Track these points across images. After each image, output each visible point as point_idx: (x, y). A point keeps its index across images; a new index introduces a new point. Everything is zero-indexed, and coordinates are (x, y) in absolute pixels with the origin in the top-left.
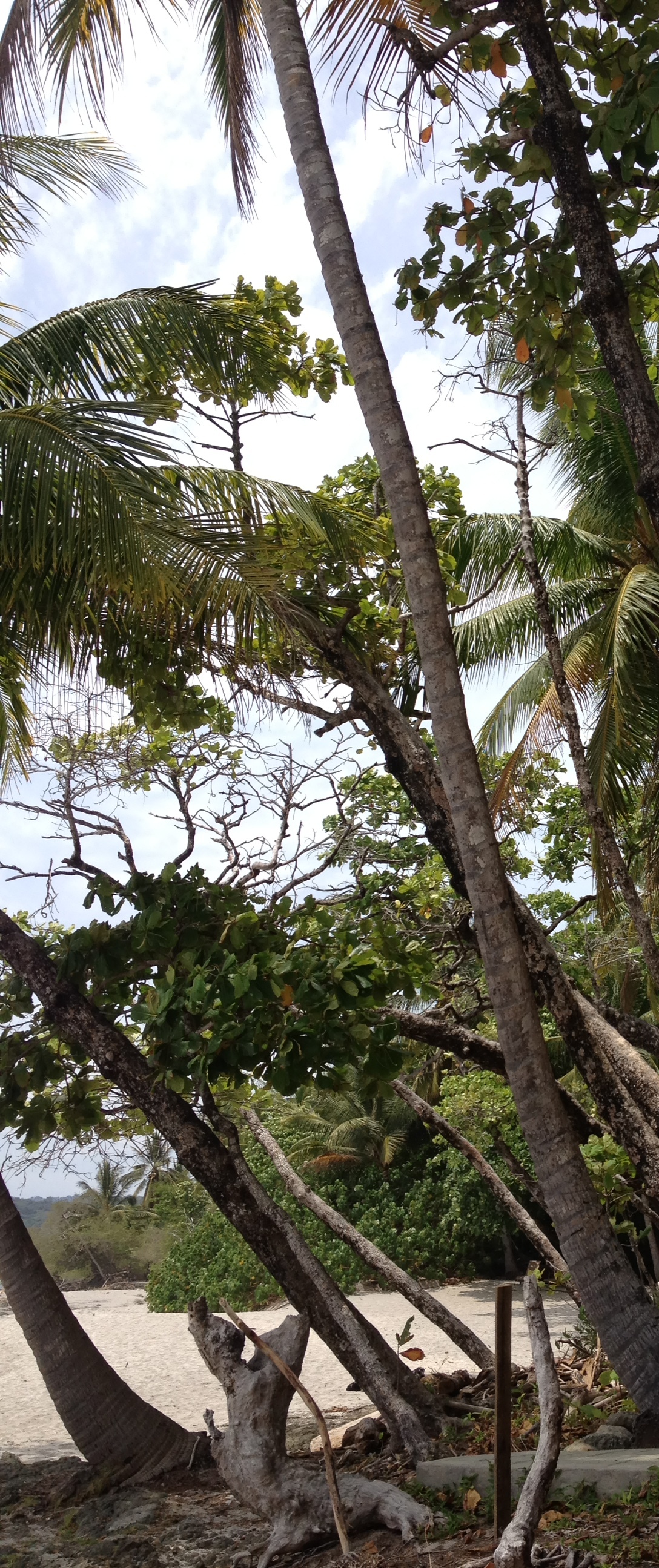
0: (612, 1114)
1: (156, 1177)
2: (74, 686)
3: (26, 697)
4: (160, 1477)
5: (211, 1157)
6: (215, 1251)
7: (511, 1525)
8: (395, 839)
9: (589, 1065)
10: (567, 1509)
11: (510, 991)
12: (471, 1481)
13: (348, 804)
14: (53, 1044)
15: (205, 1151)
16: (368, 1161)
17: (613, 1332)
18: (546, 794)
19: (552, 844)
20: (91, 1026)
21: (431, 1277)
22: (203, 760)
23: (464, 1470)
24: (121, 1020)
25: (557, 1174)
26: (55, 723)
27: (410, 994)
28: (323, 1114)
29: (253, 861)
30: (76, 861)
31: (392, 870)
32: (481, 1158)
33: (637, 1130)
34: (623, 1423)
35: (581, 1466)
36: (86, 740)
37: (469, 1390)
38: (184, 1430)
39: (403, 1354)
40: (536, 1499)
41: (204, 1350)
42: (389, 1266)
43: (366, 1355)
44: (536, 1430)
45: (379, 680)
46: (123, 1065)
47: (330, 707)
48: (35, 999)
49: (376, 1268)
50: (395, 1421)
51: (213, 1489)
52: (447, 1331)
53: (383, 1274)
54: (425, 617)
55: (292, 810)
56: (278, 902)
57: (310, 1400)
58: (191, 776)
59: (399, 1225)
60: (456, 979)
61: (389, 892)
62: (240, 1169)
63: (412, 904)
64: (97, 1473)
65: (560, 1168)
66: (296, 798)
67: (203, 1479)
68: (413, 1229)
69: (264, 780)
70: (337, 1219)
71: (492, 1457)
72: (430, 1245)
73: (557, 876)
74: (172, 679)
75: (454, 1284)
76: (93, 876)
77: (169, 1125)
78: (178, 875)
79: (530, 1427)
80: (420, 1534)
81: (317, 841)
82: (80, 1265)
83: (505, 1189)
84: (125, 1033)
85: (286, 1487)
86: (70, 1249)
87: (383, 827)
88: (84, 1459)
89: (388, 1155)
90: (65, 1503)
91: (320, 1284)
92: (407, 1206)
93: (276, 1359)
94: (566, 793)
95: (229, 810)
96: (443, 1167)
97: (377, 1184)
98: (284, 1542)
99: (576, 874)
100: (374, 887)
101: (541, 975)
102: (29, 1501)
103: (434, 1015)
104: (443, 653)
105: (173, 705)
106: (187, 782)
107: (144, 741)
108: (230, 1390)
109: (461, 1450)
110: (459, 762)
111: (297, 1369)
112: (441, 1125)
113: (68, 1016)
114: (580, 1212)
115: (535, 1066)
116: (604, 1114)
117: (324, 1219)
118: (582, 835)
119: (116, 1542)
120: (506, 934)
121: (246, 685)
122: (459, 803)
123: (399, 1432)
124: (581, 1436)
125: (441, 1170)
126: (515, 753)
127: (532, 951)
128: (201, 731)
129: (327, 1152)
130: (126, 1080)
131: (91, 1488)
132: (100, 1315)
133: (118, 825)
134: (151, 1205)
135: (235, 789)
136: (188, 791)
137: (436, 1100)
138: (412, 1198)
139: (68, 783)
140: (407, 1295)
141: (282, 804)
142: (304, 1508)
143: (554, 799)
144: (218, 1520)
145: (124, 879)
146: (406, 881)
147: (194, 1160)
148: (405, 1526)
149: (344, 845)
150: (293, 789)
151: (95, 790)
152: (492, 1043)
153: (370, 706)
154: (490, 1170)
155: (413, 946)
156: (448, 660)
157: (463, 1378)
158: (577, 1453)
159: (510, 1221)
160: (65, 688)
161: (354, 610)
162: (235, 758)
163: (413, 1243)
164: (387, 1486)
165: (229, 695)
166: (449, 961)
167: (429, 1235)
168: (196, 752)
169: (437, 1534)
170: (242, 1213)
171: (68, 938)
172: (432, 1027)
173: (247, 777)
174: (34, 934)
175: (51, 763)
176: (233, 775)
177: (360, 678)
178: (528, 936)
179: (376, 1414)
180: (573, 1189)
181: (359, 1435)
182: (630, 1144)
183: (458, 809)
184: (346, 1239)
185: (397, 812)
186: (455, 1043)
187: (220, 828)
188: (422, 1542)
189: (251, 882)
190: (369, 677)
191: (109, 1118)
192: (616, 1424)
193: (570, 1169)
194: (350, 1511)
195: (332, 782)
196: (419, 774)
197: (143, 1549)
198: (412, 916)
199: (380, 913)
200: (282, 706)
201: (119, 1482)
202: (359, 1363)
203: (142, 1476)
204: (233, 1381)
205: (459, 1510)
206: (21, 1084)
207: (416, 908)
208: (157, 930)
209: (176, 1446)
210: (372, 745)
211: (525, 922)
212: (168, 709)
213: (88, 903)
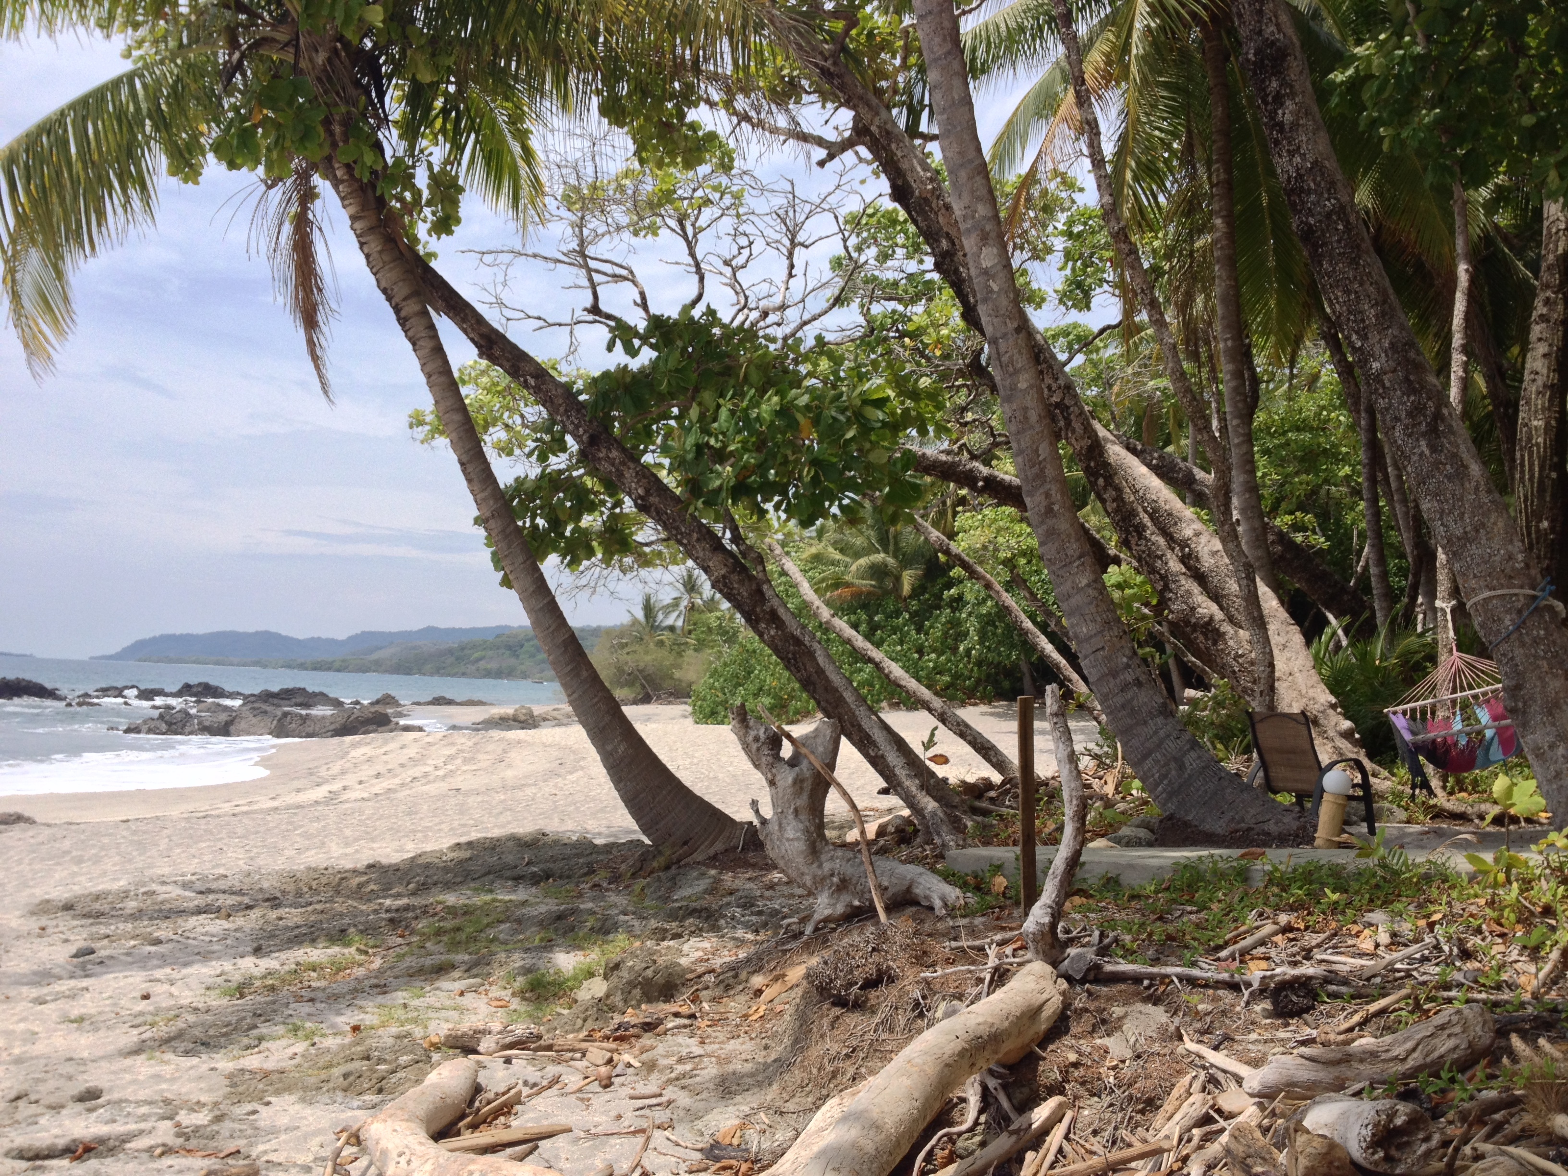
0: (1133, 542)
1: (692, 608)
2: (578, 131)
3: (535, 143)
4: (714, 857)
5: (741, 582)
6: (749, 673)
7: (1038, 904)
8: (902, 275)
9: (1109, 494)
10: (1092, 896)
11: (1026, 418)
12: (998, 868)
13: (853, 241)
14: (589, 482)
15: (735, 577)
16: (886, 593)
17: (1135, 742)
18: (1062, 217)
19: (1068, 271)
20: (623, 463)
21: (951, 698)
22: (707, 202)
23: (991, 858)
24: (648, 458)
25: (1078, 597)
26: (564, 171)
27: (923, 432)
28: (842, 551)
29: (762, 304)
30: (595, 310)
31: (900, 308)
32: (998, 587)
33: (1160, 557)
34: (1145, 825)
35: (1105, 860)
36: (594, 188)
37: (993, 794)
38: (732, 821)
39: (930, 759)
40: (1062, 882)
41: (746, 748)
42: (912, 684)
43: (893, 758)
44: (1060, 829)
45: (881, 100)
46: (654, 499)
47: (831, 136)
48: (569, 439)
49: (900, 686)
50: (924, 817)
51: (762, 869)
52: (970, 743)
53: (907, 692)
54: (929, 19)
55: (797, 249)
56: (790, 342)
57: (845, 794)
58: (697, 219)
59: (920, 651)
60: (969, 417)
61: (897, 330)
62: (768, 593)
63: (922, 342)
64: (660, 853)
65: (1080, 590)
66: (800, 238)
67: (752, 861)
68: (933, 656)
69: (767, 219)
70: (860, 641)
71: (1018, 850)
72: (950, 670)
73: (1074, 306)
74: (671, 115)
75: (975, 705)
76: (612, 324)
77: (701, 554)
78: (692, 318)
79: (1053, 826)
80: (952, 911)
81: (824, 281)
82: (630, 684)
83: (1023, 617)
84: (654, 471)
85: (827, 867)
86: (620, 670)
87: (889, 263)
88: (647, 841)
89: (906, 588)
90: (634, 876)
91: (848, 696)
92: (927, 634)
93: (812, 758)
94: (1085, 216)
95: (736, 252)
96: (960, 598)
97: (898, 614)
98: (827, 912)
99: (1094, 303)
100: (883, 327)
101: (1057, 405)
102: (603, 873)
103: (948, 452)
104: (950, 58)
105: (674, 142)
106: (693, 225)
107: (648, 186)
108: (772, 783)
109: (987, 843)
110: (970, 178)
111: (831, 766)
112: (958, 557)
113: (601, 455)
114: (1101, 632)
115: (1053, 492)
116: (1125, 543)
117: (849, 641)
118: (1101, 259)
119: (680, 908)
120: (1021, 361)
121: (746, 118)
122: (969, 224)
123: (928, 827)
124: (1103, 836)
125: (958, 602)
126: (1028, 174)
127: (1048, 381)
128: (704, 169)
129: (848, 585)
130: (658, 513)
131: (655, 864)
132: (652, 726)
133: (631, 272)
134: (690, 632)
135: (741, 229)
136: (695, 235)
137: (952, 535)
138: (931, 627)
139: (581, 232)
140: (930, 710)
141: (787, 243)
142: (844, 885)
143: (1070, 223)
144: (768, 893)
145: (642, 326)
146: (915, 318)
147: (725, 585)
148: (938, 903)
149: (850, 284)
150: (798, 226)
151: (607, 237)
152: (1007, 478)
153: (873, 128)
154: (1008, 599)
155: (925, 382)
156: (956, 65)
157: (988, 785)
158: (1099, 849)
159: (1029, 647)
160: (570, 134)
161: (853, 23)
162: (737, 197)
163: (934, 668)
164: (920, 869)
165: (728, 130)
166: (961, 399)
167: (949, 661)
168: (699, 193)
169: (967, 912)
170: (772, 632)
171: (595, 380)
172: (946, 463)
173: (751, 217)
174: (563, 379)
175: (564, 212)
176: (738, 216)
177: (861, 98)
178: (1044, 366)
179: (906, 812)
180: (1094, 610)
181: (891, 829)
182: (1153, 570)
183: (968, 231)
184: (870, 660)
185: (904, 246)
186: (968, 479)
187: (728, 271)
188: (954, 918)
189: (762, 324)
190: (871, 96)
191: (647, 549)
192: (1138, 826)
193: (1090, 591)
194: (886, 889)
195: (836, 217)
196: (926, 200)
197: (704, 914)
198: (922, 355)
199: (889, 352)
200: (782, 138)
201: (679, 861)
202: (888, 766)
203: (699, 856)
204: (774, 776)
205: (988, 892)
206: (562, 517)
207: (926, 346)
208: (677, 370)
209: (726, 833)
210: (876, 174)
211: (1040, 352)
212: (670, 147)
213: (610, 348)
